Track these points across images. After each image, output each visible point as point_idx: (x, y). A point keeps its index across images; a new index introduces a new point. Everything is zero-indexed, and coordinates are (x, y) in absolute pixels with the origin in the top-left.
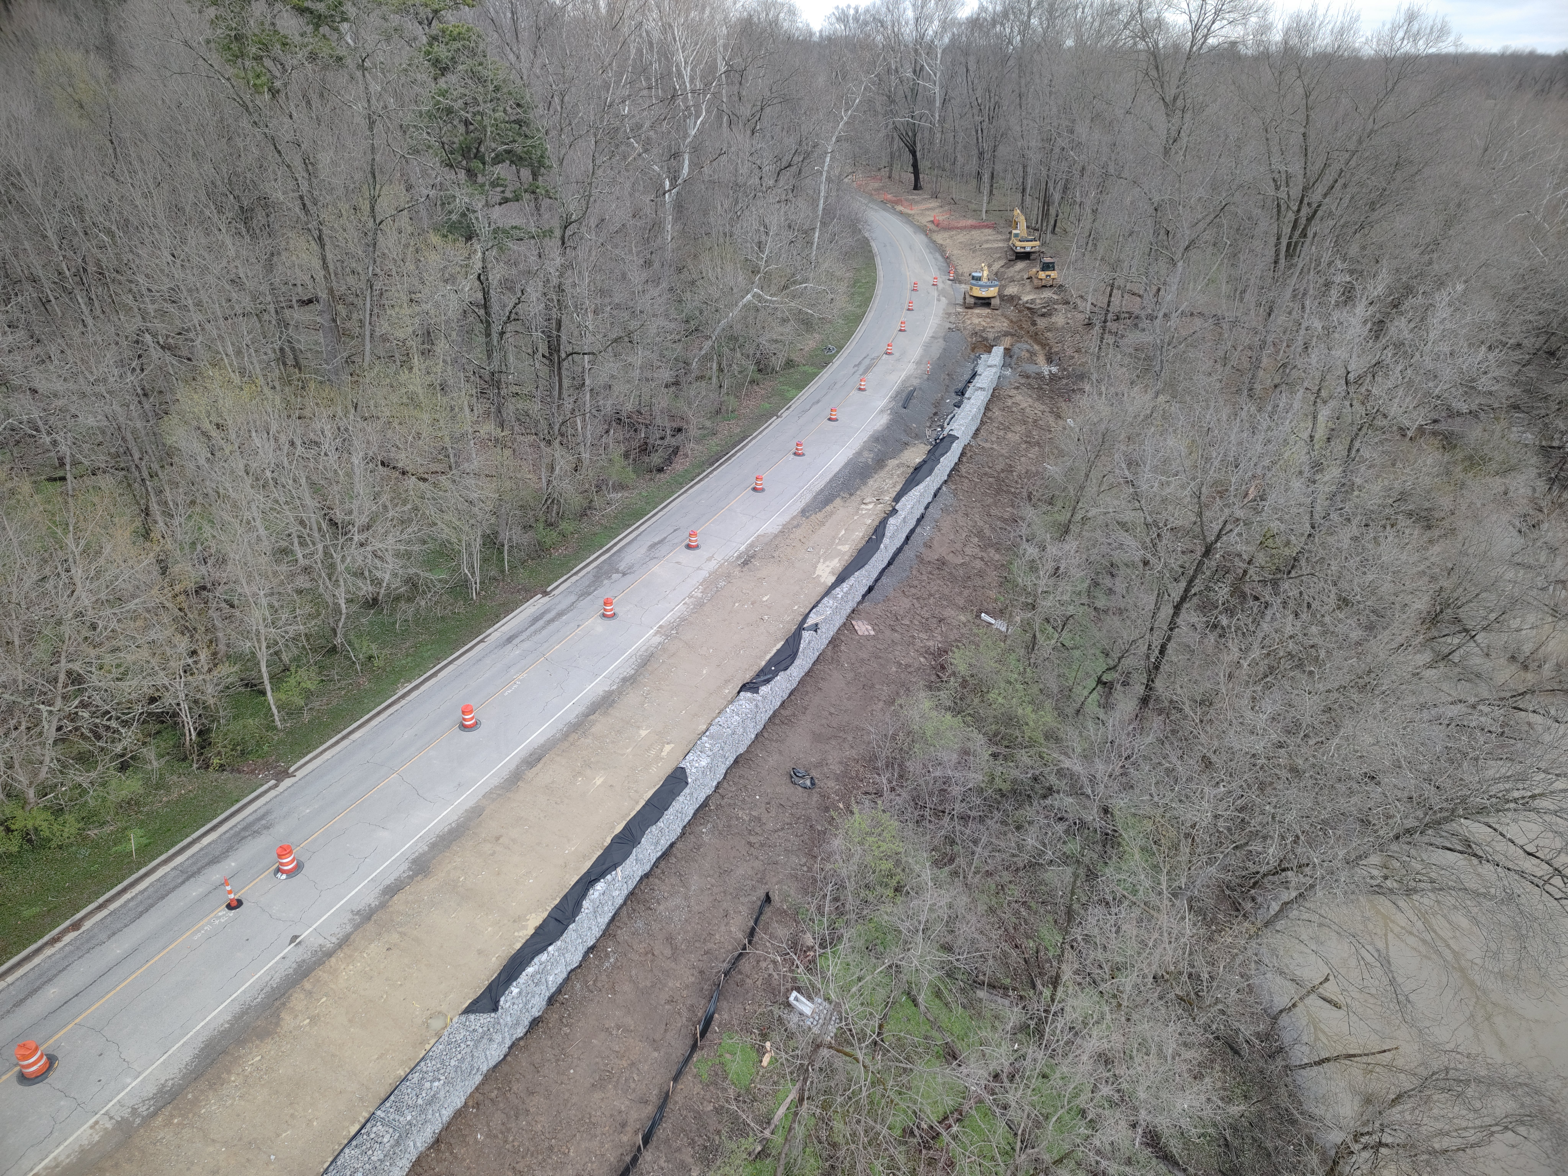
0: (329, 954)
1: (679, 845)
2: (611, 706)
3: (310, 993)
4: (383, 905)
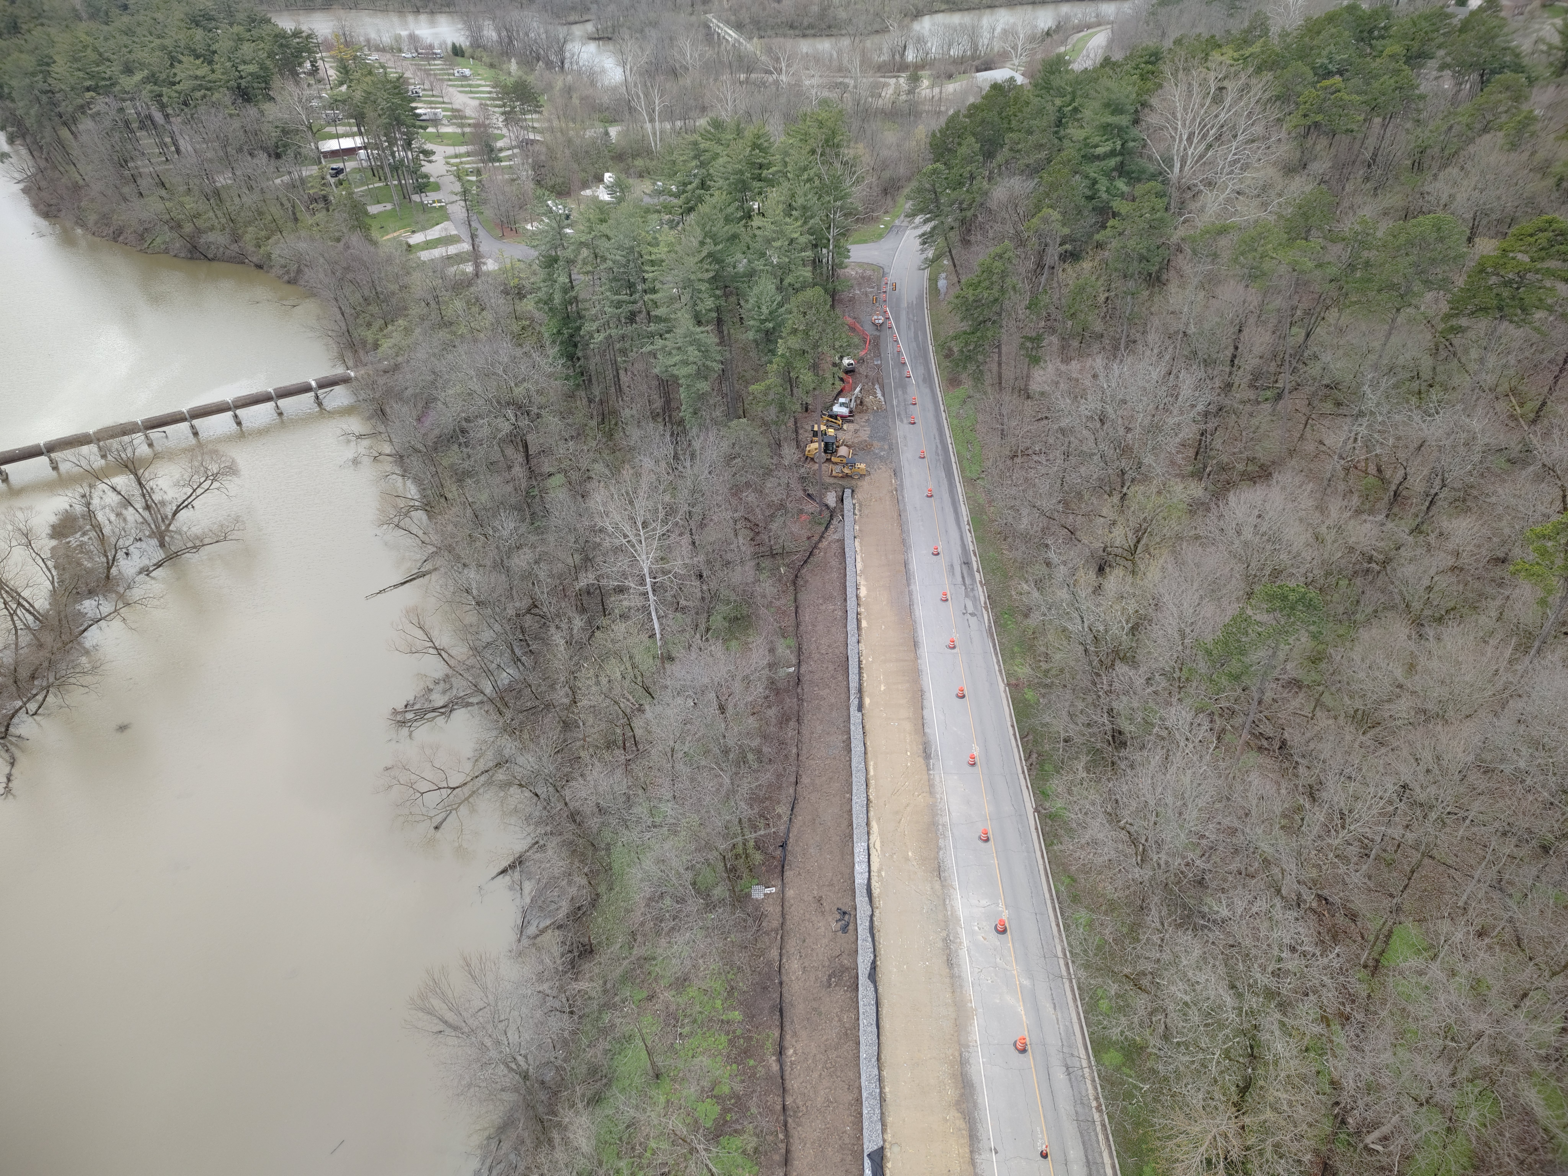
0: (972, 1152)
3: (960, 1130)
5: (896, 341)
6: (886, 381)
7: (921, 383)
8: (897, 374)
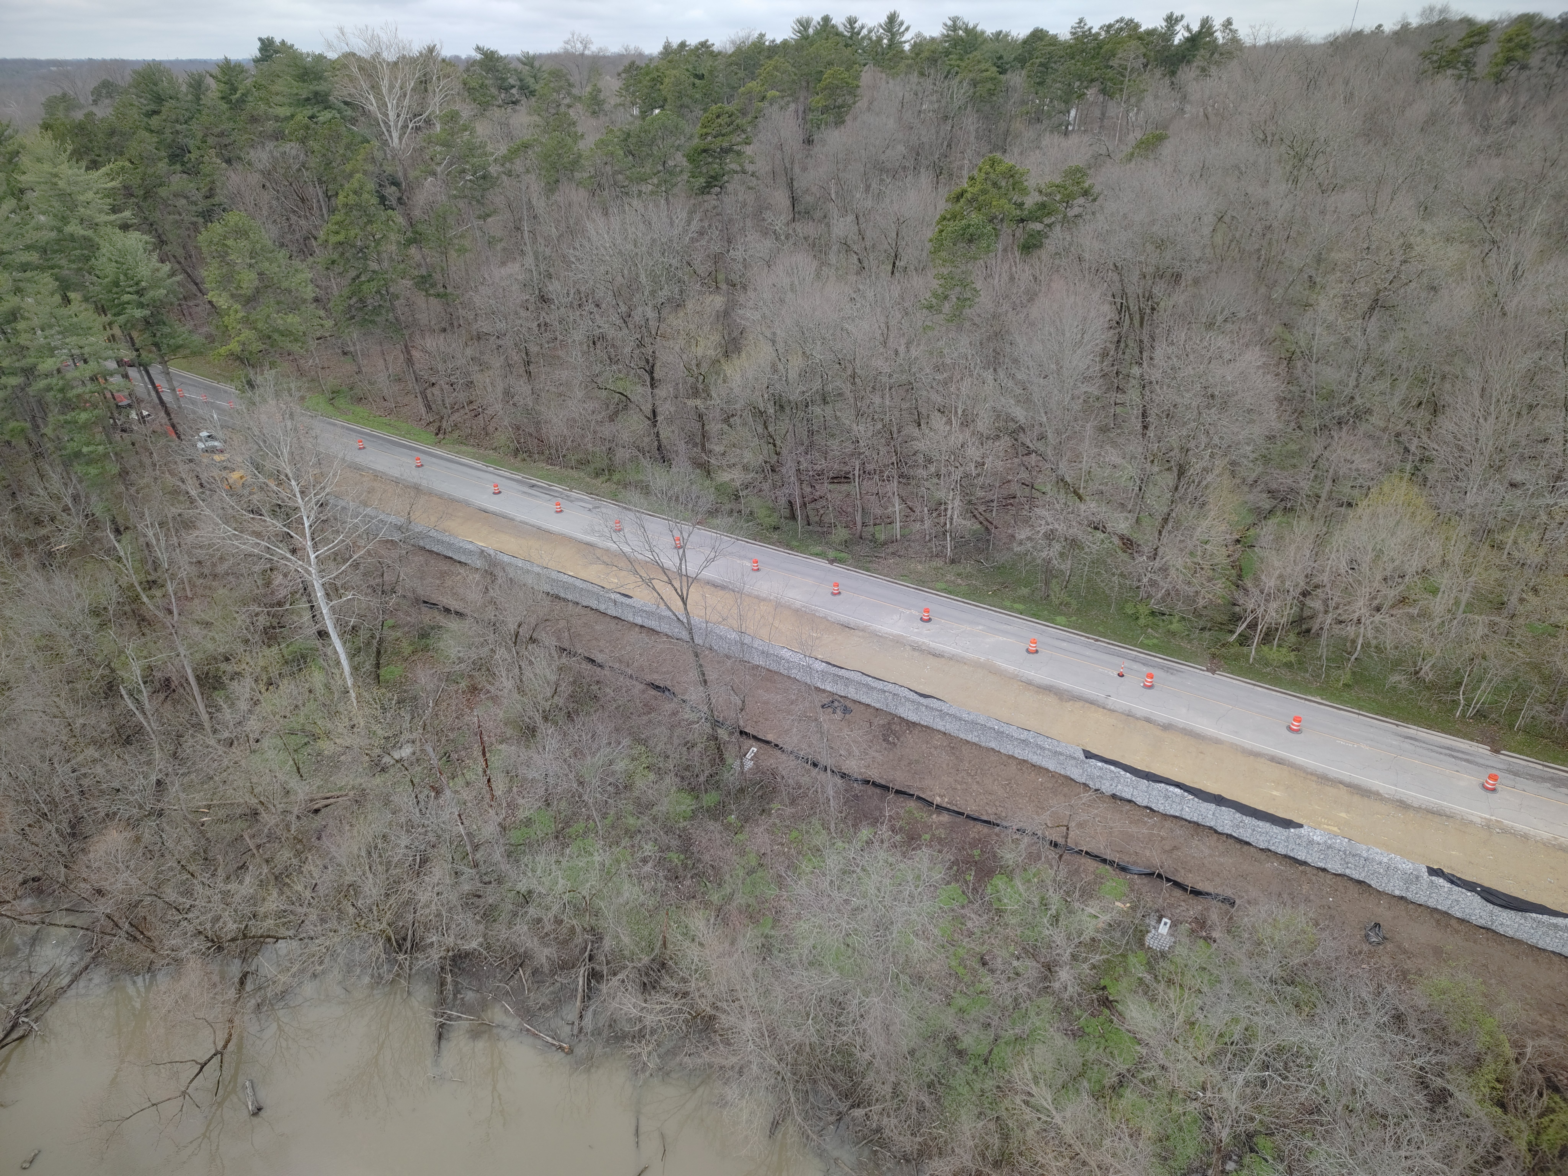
0: (1104, 708)
1: (1252, 849)
2: (1362, 796)
3: (1083, 707)
4: (1138, 719)
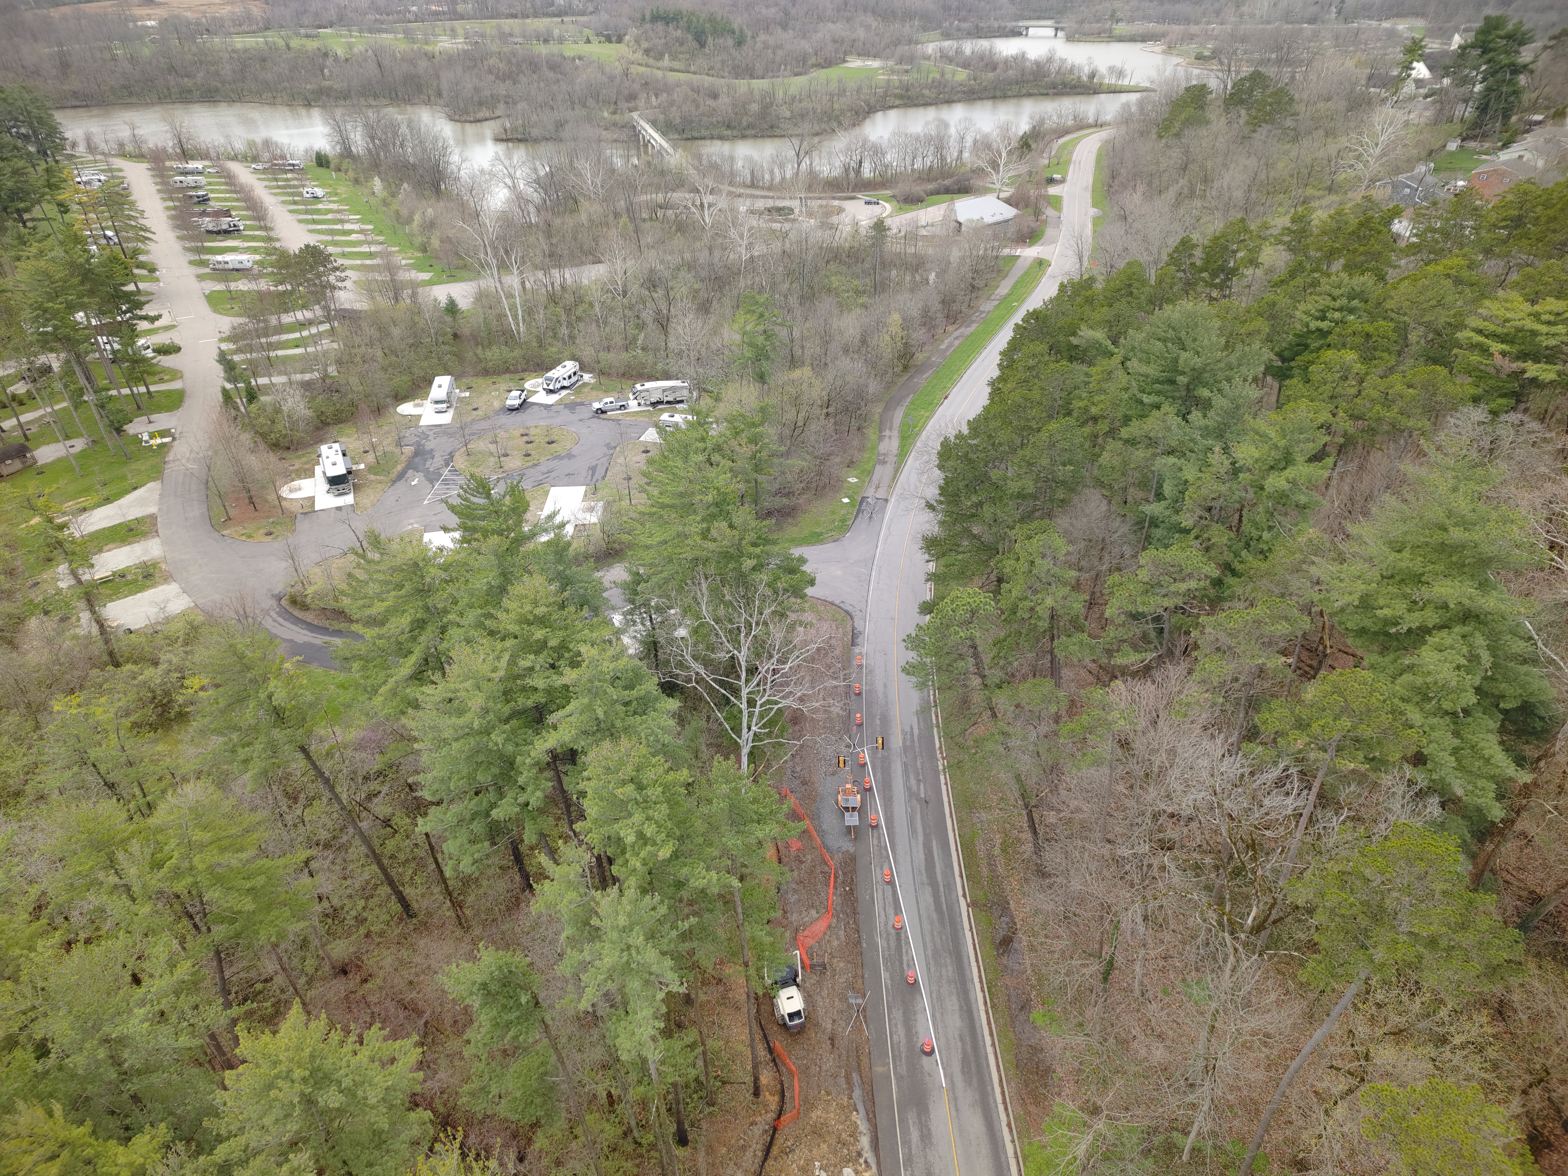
5: (891, 883)
6: (879, 1069)
7: (959, 1078)
8: (901, 1031)
